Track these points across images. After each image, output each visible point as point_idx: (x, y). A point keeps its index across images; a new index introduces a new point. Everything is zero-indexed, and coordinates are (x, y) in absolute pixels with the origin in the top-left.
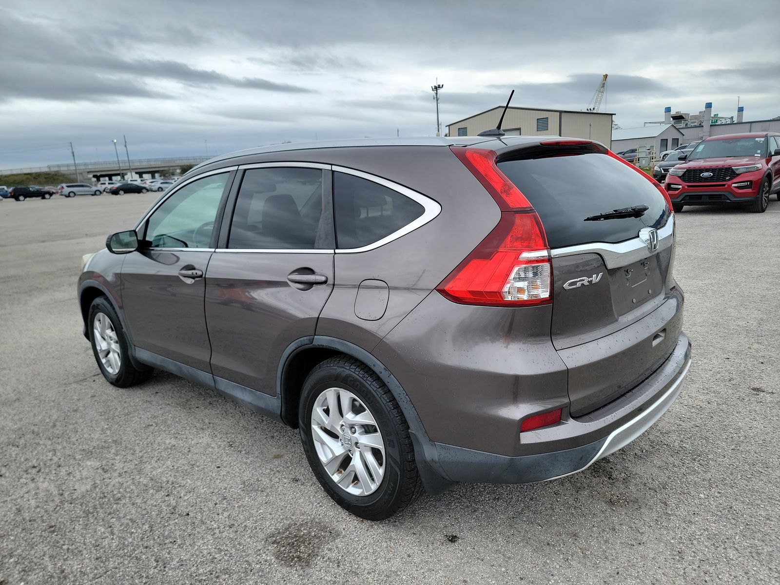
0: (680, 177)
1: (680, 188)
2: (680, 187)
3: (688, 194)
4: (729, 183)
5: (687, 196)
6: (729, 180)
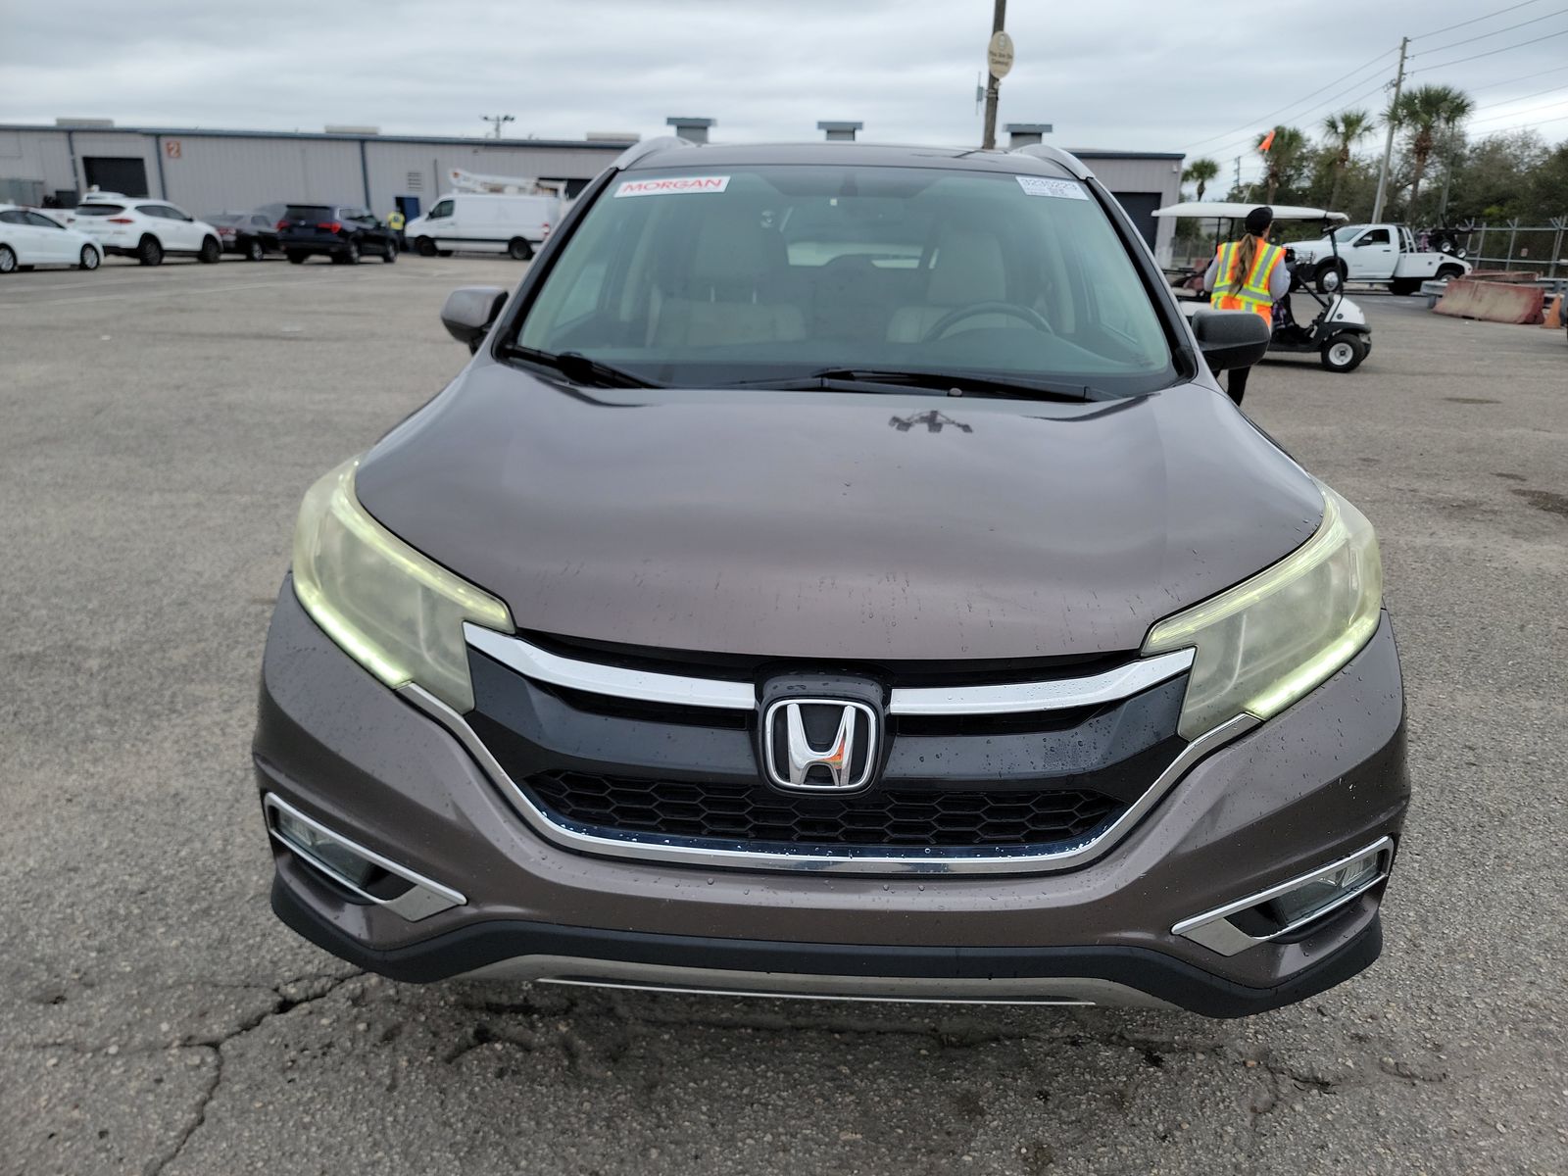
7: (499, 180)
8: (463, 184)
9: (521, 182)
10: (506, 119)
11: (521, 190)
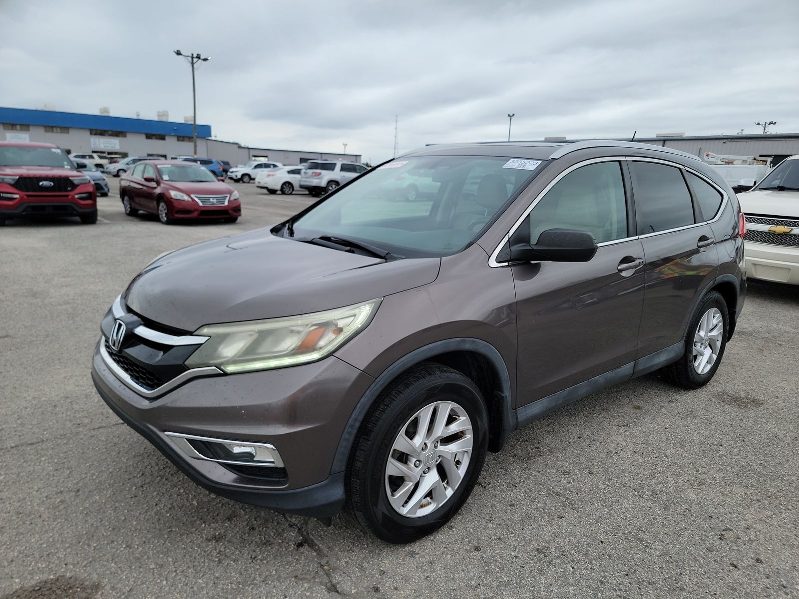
0: (12, 185)
1: (16, 198)
2: (17, 196)
3: (30, 204)
4: (72, 193)
5: (28, 207)
6: (71, 191)
7: (732, 157)
8: (711, 159)
9: (745, 158)
10: (770, 123)
11: (744, 162)
